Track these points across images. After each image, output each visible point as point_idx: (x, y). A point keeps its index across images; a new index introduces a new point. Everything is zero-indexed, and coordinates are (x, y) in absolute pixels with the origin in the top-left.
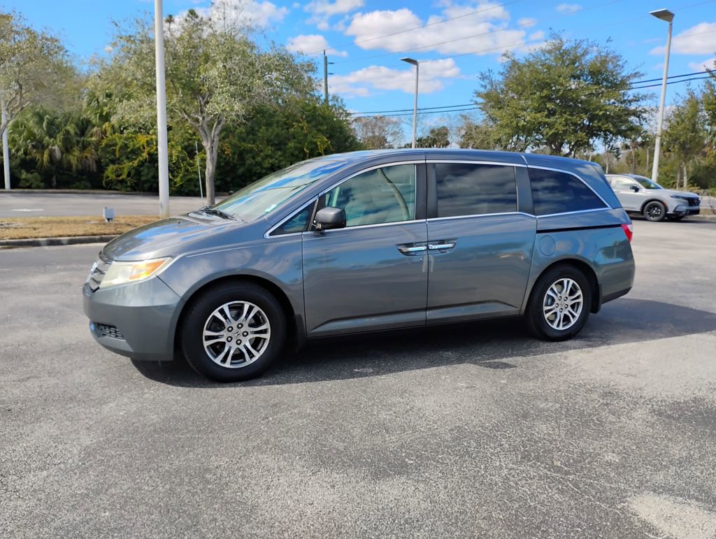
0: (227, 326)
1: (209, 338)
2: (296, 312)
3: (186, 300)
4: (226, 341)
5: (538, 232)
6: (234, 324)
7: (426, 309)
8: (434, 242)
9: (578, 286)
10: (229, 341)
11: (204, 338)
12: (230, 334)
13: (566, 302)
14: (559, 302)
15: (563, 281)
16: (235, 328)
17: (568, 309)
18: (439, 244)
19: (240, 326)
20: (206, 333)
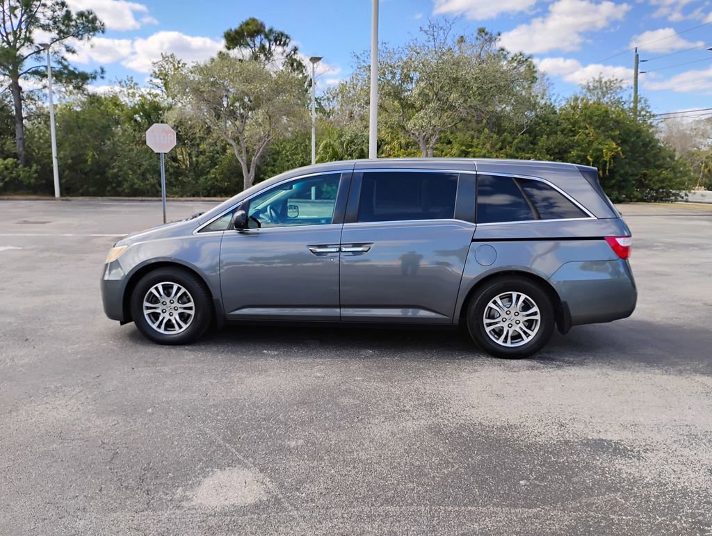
0: (162, 301)
1: (148, 308)
2: (214, 297)
3: (130, 277)
4: (161, 312)
5: (473, 240)
6: (167, 300)
7: (340, 306)
8: (347, 245)
9: (533, 302)
10: (163, 313)
11: (144, 307)
12: (164, 307)
13: (517, 318)
14: (506, 316)
15: (511, 294)
16: (168, 303)
17: (519, 325)
18: (353, 247)
19: (171, 302)
20: (146, 304)
